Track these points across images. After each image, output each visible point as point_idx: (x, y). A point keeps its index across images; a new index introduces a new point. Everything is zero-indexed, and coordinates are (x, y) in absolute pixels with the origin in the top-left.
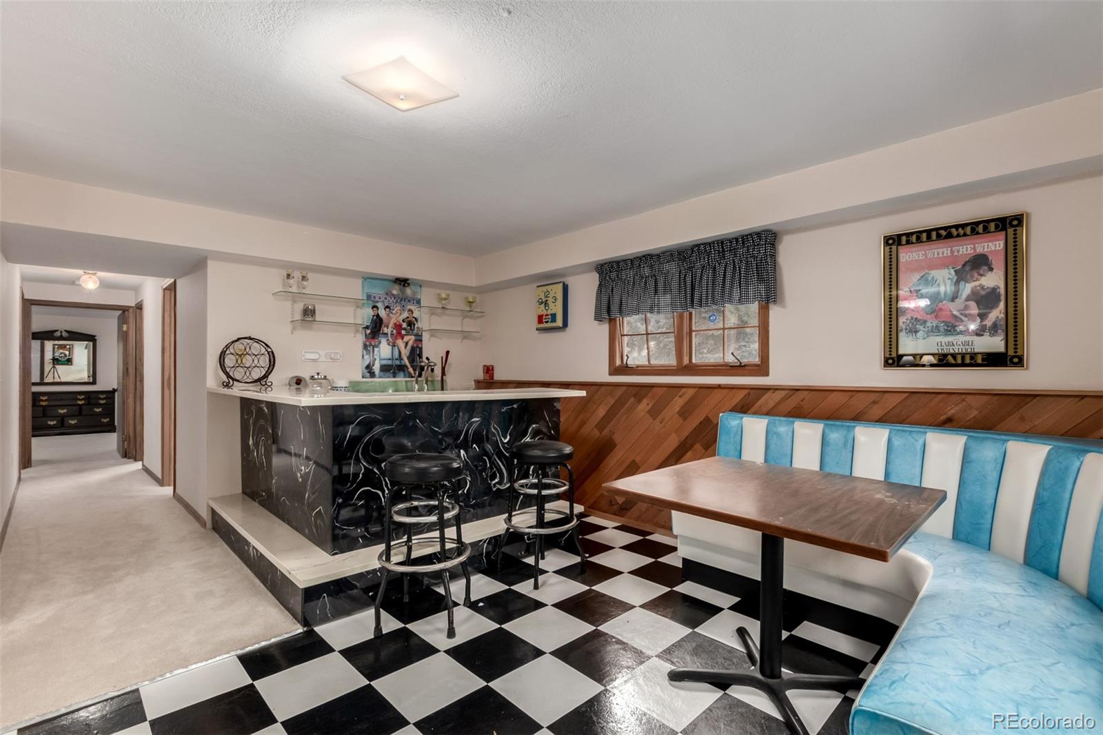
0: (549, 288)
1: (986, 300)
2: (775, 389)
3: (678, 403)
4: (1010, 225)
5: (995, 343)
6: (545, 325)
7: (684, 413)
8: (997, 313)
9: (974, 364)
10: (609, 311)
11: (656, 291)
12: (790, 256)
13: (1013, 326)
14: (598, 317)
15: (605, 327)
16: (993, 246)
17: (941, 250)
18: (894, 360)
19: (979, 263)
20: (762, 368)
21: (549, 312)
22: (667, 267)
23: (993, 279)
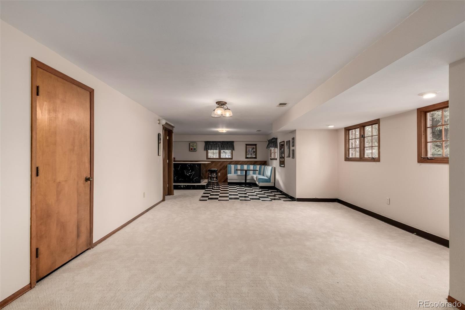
0: (194, 144)
1: (254, 152)
2: (234, 161)
3: (219, 164)
4: (256, 145)
5: (254, 156)
6: (193, 150)
7: (221, 165)
8: (255, 154)
9: (253, 158)
10: (206, 149)
11: (217, 147)
12: (235, 144)
13: (256, 155)
14: (204, 150)
15: (206, 152)
16: (254, 147)
17: (250, 146)
18: (247, 158)
19: (253, 148)
20: (232, 159)
21: (194, 148)
22: (218, 143)
23: (254, 150)
